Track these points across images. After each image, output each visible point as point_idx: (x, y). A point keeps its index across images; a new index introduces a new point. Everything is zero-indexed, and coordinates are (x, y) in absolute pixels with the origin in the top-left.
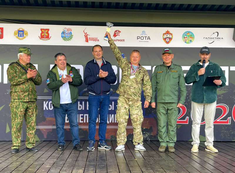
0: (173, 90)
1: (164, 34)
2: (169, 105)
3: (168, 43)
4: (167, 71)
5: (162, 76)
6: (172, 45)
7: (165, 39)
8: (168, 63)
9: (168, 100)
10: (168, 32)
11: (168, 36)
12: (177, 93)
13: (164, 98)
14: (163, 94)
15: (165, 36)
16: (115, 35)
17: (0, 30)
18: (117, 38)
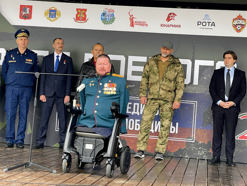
16: (168, 19)
17: (28, 9)
18: (171, 22)
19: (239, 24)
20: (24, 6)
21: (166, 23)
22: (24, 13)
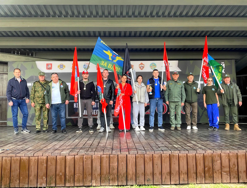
0: (179, 95)
1: (140, 65)
2: (176, 103)
3: (142, 69)
4: (175, 84)
5: (172, 86)
6: (144, 70)
7: (140, 67)
8: (175, 80)
9: (176, 100)
10: (142, 64)
11: (142, 65)
12: (180, 96)
13: (174, 99)
14: (173, 97)
15: (140, 66)
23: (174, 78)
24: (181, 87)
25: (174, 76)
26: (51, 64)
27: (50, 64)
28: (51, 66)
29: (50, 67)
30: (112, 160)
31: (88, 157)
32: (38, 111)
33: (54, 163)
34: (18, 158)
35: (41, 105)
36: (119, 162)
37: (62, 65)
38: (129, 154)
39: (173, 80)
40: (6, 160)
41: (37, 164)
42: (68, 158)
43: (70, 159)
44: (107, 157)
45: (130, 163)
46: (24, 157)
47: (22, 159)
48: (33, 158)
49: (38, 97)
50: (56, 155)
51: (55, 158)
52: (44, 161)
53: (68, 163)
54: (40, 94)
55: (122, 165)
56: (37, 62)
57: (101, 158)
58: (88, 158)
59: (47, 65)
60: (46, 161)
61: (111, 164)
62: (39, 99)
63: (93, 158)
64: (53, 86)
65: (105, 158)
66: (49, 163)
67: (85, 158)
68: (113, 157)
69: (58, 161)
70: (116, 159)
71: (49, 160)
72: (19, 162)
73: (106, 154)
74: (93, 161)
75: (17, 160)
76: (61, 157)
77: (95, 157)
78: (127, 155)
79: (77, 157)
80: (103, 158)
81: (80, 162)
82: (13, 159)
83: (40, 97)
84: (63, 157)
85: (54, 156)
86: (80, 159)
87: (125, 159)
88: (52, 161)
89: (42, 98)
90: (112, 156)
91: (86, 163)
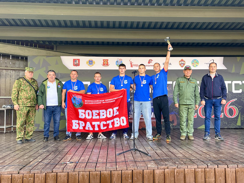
3: (182, 67)
5: (184, 85)
16: (149, 63)
17: (78, 61)
18: (150, 64)
19: (182, 64)
20: (75, 59)
21: (148, 64)
22: (75, 63)
23: (186, 74)
24: (194, 86)
25: (186, 72)
26: (79, 60)
27: (77, 59)
28: (79, 62)
29: (77, 63)
30: (208, 175)
31: (180, 171)
32: (24, 116)
33: (141, 178)
34: (97, 172)
35: (28, 108)
36: (217, 177)
37: (91, 61)
38: (228, 167)
39: (185, 78)
40: (83, 175)
41: (120, 180)
42: (157, 172)
43: (159, 174)
44: (202, 172)
45: (230, 179)
46: (105, 172)
47: (103, 174)
48: (116, 172)
49: (27, 99)
50: (143, 168)
51: (142, 173)
52: (128, 176)
53: (158, 178)
54: (30, 95)
55: (220, 180)
56: (62, 57)
57: (195, 173)
58: (180, 173)
59: (74, 60)
60: (131, 176)
61: (207, 180)
62: (27, 101)
63: (186, 172)
64: (48, 85)
65: (200, 172)
66: (135, 178)
67: (177, 173)
68: (209, 171)
69: (146, 176)
70: (213, 174)
71: (135, 175)
72: (99, 177)
73: (201, 167)
74: (186, 176)
75: (97, 175)
76: (149, 172)
77: (188, 171)
78: (225, 168)
79: (167, 171)
80: (197, 172)
81: (171, 177)
82: (92, 174)
83: (29, 99)
84: (151, 171)
85: (140, 170)
86: (171, 174)
87: (223, 174)
88: (138, 176)
89: (32, 100)
90: (208, 169)
91: (179, 178)
